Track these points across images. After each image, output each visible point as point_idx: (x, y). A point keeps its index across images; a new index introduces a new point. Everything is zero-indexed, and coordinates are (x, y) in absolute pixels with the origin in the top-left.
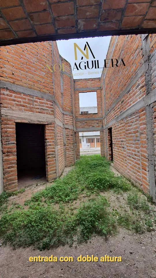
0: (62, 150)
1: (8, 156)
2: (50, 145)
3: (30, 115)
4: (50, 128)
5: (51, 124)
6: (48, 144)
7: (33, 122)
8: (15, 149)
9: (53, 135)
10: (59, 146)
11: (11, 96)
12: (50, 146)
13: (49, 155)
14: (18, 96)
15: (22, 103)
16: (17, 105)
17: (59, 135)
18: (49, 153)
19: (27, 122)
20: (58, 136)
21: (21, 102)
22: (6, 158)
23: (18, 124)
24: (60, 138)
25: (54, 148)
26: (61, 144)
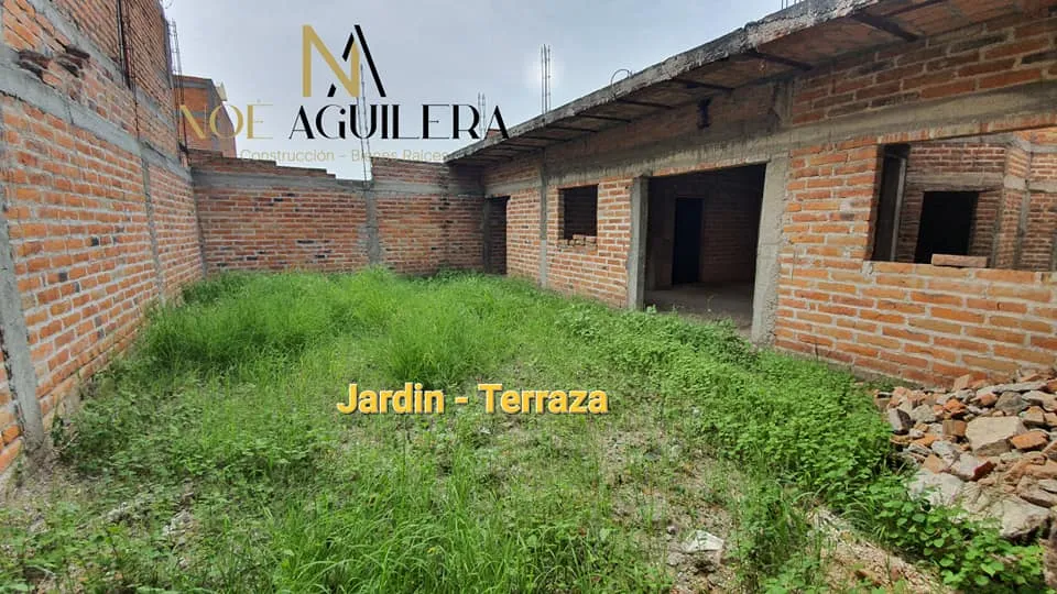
0: (1010, 244)
1: (904, 240)
2: (983, 230)
3: (950, 179)
4: (987, 198)
5: (992, 190)
6: (978, 227)
7: (955, 189)
8: (916, 233)
9: (993, 212)
10: (1003, 235)
11: (924, 152)
12: (982, 233)
13: (977, 247)
14: (936, 149)
15: (941, 160)
16: (932, 164)
17: (1008, 211)
18: (977, 245)
19: (943, 189)
20: (1006, 213)
21: (938, 158)
22: (902, 243)
23: (927, 194)
24: (1009, 216)
25: (990, 236)
26: (1008, 231)
